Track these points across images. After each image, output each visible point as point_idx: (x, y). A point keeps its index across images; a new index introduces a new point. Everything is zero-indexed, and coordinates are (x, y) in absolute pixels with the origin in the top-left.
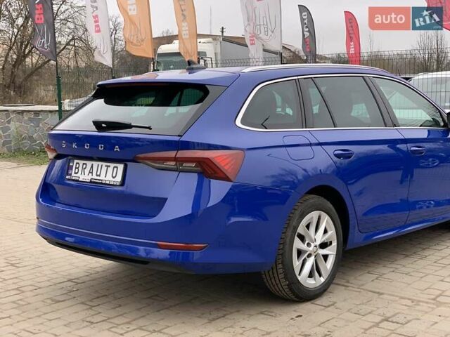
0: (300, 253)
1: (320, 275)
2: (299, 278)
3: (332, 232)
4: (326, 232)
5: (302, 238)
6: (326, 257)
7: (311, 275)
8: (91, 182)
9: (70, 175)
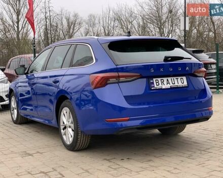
8: (171, 88)
9: (154, 87)
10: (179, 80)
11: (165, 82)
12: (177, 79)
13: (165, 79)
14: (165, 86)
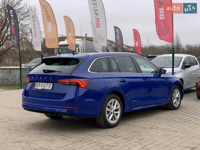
0: (108, 112)
1: (115, 120)
2: (108, 120)
3: (119, 106)
4: (117, 106)
5: (109, 108)
6: (117, 114)
7: (112, 120)
8: (42, 89)
9: (35, 87)
10: (48, 85)
11: (40, 86)
12: (47, 84)
13: (41, 83)
14: (40, 88)
